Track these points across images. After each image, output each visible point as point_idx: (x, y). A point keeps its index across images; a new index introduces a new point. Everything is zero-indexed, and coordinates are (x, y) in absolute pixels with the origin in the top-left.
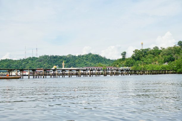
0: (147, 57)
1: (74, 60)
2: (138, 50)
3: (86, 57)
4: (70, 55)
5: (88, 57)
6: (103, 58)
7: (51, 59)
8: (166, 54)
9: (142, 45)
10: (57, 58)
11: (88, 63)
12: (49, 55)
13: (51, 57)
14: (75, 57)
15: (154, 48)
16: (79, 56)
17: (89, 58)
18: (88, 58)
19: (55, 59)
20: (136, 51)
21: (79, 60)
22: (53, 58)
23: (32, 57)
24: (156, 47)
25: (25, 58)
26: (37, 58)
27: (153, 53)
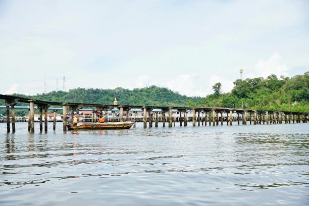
0: (259, 92)
1: (127, 97)
2: (241, 80)
3: (146, 92)
4: (119, 88)
5: (149, 92)
6: (174, 94)
7: (89, 94)
8: (292, 87)
9: (241, 73)
10: (98, 93)
11: (150, 101)
12: (86, 89)
13: (88, 91)
14: (128, 91)
15: (269, 77)
16: (135, 91)
17: (152, 93)
18: (150, 94)
19: (96, 96)
20: (238, 82)
21: (136, 97)
22: (92, 93)
23: (57, 91)
24: (272, 75)
25: (45, 93)
26: (66, 93)
27: (269, 86)
